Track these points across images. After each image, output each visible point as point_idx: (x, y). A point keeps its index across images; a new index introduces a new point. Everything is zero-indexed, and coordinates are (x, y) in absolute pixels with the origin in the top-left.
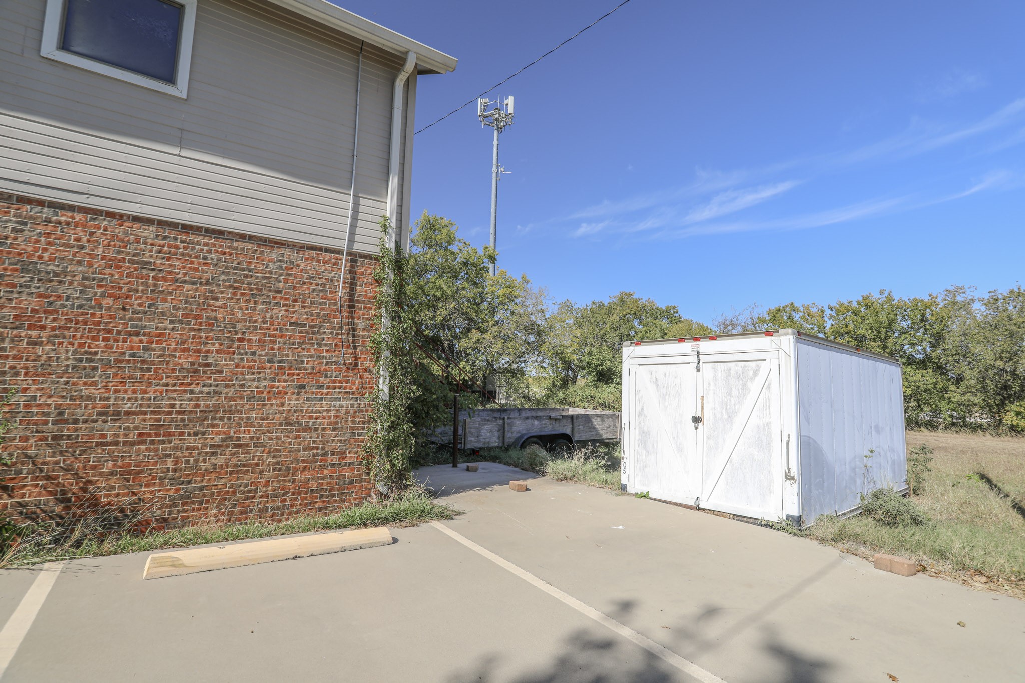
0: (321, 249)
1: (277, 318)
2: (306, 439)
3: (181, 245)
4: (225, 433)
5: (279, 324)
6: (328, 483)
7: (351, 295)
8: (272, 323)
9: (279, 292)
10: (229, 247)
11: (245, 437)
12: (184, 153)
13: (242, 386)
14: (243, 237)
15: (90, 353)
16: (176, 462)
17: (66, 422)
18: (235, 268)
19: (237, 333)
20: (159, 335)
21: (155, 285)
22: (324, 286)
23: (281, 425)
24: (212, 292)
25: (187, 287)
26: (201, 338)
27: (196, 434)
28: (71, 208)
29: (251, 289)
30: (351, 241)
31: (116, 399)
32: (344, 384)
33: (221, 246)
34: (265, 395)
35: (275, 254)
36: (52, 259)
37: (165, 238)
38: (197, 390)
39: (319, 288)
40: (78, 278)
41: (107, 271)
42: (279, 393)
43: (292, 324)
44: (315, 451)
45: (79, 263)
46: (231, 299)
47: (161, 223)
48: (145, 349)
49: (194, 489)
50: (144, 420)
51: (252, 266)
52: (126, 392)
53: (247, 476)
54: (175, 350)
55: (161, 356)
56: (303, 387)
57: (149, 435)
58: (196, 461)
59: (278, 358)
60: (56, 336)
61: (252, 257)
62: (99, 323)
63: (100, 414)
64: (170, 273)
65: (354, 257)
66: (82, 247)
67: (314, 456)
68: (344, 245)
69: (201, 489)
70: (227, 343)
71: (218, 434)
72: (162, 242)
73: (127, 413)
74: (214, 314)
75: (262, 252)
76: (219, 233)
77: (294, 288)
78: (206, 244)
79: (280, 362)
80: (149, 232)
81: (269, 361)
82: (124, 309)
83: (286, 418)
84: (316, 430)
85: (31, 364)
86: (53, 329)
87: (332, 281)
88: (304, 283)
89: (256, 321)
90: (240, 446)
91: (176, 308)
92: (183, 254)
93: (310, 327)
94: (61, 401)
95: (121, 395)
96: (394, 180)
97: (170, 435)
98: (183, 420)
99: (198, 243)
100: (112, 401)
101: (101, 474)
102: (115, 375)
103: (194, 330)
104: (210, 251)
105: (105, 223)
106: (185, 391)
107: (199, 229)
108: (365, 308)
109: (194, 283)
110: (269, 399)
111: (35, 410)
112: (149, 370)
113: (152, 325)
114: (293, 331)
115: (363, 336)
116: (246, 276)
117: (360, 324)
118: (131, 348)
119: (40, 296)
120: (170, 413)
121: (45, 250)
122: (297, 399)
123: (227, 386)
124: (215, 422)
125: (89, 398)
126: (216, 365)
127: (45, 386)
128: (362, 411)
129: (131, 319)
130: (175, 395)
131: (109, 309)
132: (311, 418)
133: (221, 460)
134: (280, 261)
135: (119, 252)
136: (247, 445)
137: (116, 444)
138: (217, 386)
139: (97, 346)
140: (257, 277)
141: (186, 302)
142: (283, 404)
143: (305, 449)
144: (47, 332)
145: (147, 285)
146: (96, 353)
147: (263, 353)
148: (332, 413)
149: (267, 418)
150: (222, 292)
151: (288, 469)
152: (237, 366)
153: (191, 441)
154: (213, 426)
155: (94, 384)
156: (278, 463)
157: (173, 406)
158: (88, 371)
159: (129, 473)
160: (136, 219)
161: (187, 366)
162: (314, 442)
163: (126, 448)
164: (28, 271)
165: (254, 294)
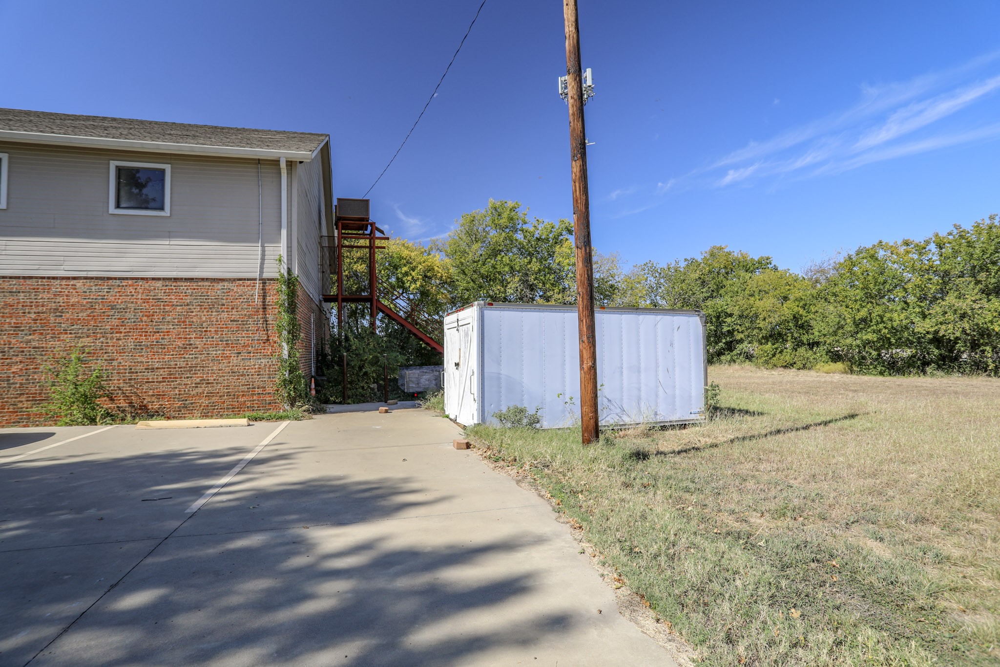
0: (245, 279)
1: (224, 318)
2: (243, 380)
3: (174, 288)
4: (201, 377)
5: (225, 321)
6: (256, 403)
7: (264, 302)
8: (221, 322)
9: (224, 305)
10: (197, 286)
11: (211, 379)
12: (172, 243)
13: (208, 354)
14: (203, 279)
15: (140, 342)
16: (180, 391)
17: (133, 372)
18: (201, 296)
19: (203, 328)
20: (168, 332)
21: (164, 309)
22: (248, 299)
23: (229, 373)
24: (190, 309)
25: (179, 308)
26: (186, 332)
27: (188, 378)
28: (127, 279)
29: (209, 305)
30: (261, 272)
31: (152, 362)
32: (263, 351)
33: (193, 286)
34: (220, 358)
35: (220, 286)
36: (122, 303)
37: (167, 286)
38: (187, 356)
39: (245, 300)
40: (132, 309)
41: (144, 305)
42: (227, 357)
43: (231, 321)
44: (248, 386)
45: (132, 302)
46: (199, 311)
47: (164, 279)
48: (162, 339)
49: (189, 404)
50: (164, 371)
51: (209, 294)
52: (155, 359)
53: (213, 398)
54: (175, 338)
55: (169, 341)
56: (240, 353)
57: (167, 378)
58: (189, 390)
59: (226, 339)
60: (126, 336)
61: (208, 289)
62: (142, 329)
63: (146, 369)
64: (170, 302)
65: (264, 281)
66: (133, 295)
67: (248, 389)
68: (257, 275)
69: (192, 404)
70: (199, 333)
71: (198, 377)
72: (165, 288)
73: (157, 368)
74: (192, 320)
75: (213, 286)
76: (191, 280)
77: (232, 302)
78: (185, 286)
79: (226, 341)
80: (159, 284)
81: (221, 341)
82: (152, 321)
83: (231, 370)
84: (248, 375)
85: (118, 348)
86: (125, 333)
87: (252, 296)
88: (237, 299)
89: (213, 321)
90: (209, 383)
91: (175, 319)
92: (175, 293)
93: (241, 321)
94: (130, 364)
95: (154, 360)
96: (284, 232)
97: (176, 378)
98: (181, 371)
99: (182, 286)
100: (150, 363)
101: (149, 395)
102: (151, 352)
103: (183, 328)
104: (187, 289)
105: (141, 283)
106: (181, 358)
107: (182, 279)
108: (272, 308)
109: (182, 306)
110: (222, 360)
111: (121, 368)
112: (164, 348)
113: (164, 328)
114: (233, 324)
115: (272, 324)
116: (206, 299)
117: (270, 318)
118: (156, 339)
119: (119, 319)
120: (175, 368)
121: (119, 299)
122: (237, 360)
123: (201, 354)
124: (196, 372)
125: (141, 362)
126: (195, 344)
127: (124, 357)
128: (274, 365)
129: (155, 326)
130: (177, 359)
131: (145, 322)
132: (245, 369)
133: (200, 390)
134: (223, 289)
135: (148, 296)
136: (212, 383)
137: (154, 382)
138: (196, 354)
139: (142, 339)
140: (212, 299)
141: (179, 315)
142: (229, 362)
143: (242, 385)
144: (123, 334)
145: (160, 309)
146: (142, 342)
147: (218, 337)
148: (257, 366)
149: (222, 370)
150: (195, 309)
151: (234, 395)
152: (205, 344)
153: (186, 381)
154: (195, 374)
155: (142, 356)
156: (229, 392)
157: (176, 365)
158: (140, 350)
159: (160, 395)
160: (153, 279)
161: (181, 346)
162: (247, 382)
163: (157, 384)
164: (112, 309)
165: (211, 308)
